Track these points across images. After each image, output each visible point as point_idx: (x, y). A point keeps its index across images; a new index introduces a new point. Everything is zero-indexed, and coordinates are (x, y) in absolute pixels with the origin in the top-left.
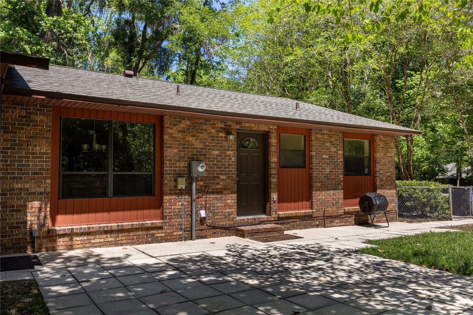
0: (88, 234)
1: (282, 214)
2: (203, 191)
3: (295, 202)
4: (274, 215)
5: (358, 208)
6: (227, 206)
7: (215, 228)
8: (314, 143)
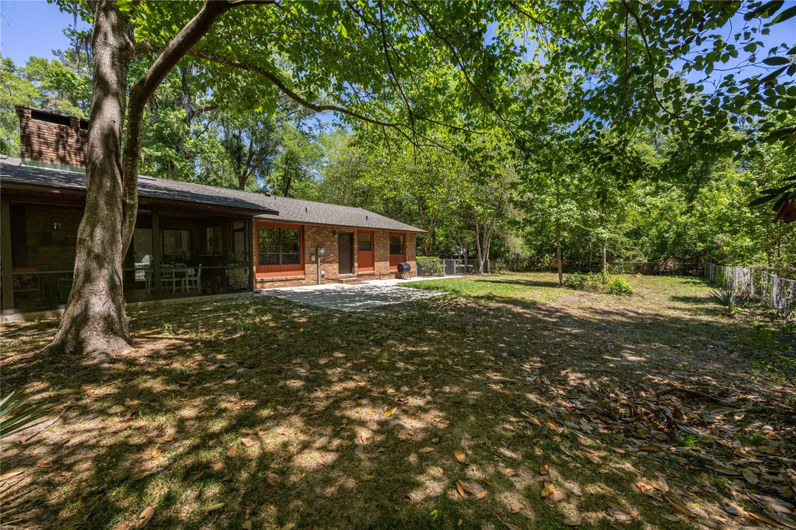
0: (272, 281)
1: (360, 273)
2: (323, 262)
3: (366, 267)
4: (356, 274)
5: (396, 270)
6: (334, 269)
7: (328, 279)
8: (375, 238)
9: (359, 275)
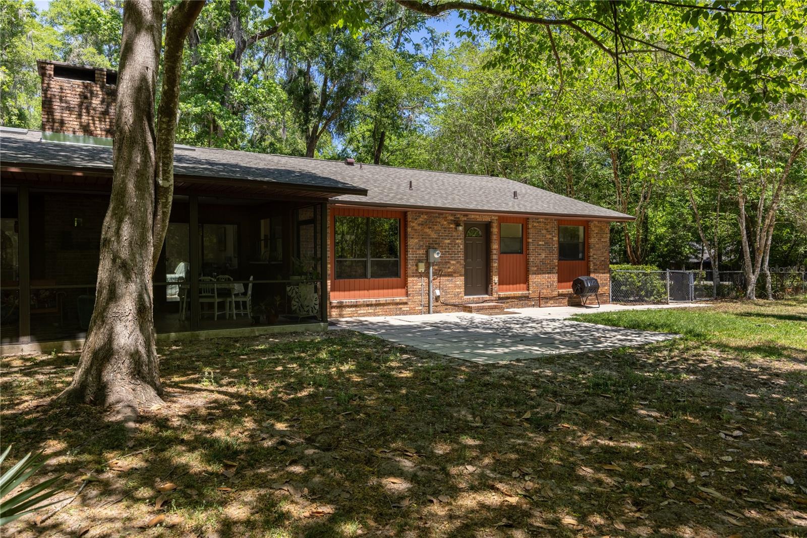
0: (356, 306)
1: (502, 294)
2: (439, 274)
3: (513, 284)
4: (495, 295)
5: (571, 290)
6: (456, 286)
7: (447, 305)
8: (531, 231)
9: (500, 298)
